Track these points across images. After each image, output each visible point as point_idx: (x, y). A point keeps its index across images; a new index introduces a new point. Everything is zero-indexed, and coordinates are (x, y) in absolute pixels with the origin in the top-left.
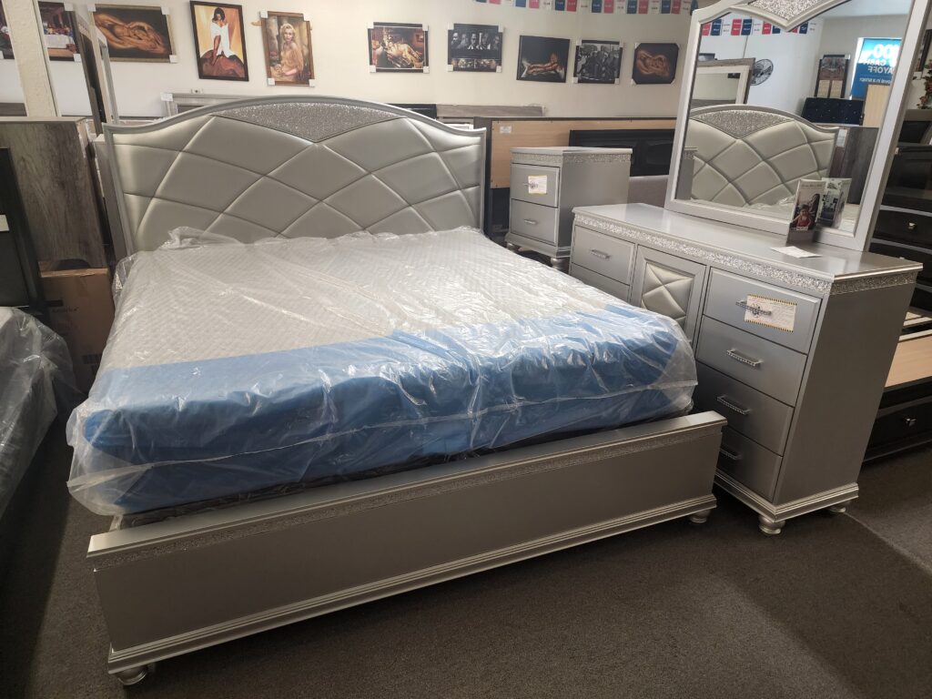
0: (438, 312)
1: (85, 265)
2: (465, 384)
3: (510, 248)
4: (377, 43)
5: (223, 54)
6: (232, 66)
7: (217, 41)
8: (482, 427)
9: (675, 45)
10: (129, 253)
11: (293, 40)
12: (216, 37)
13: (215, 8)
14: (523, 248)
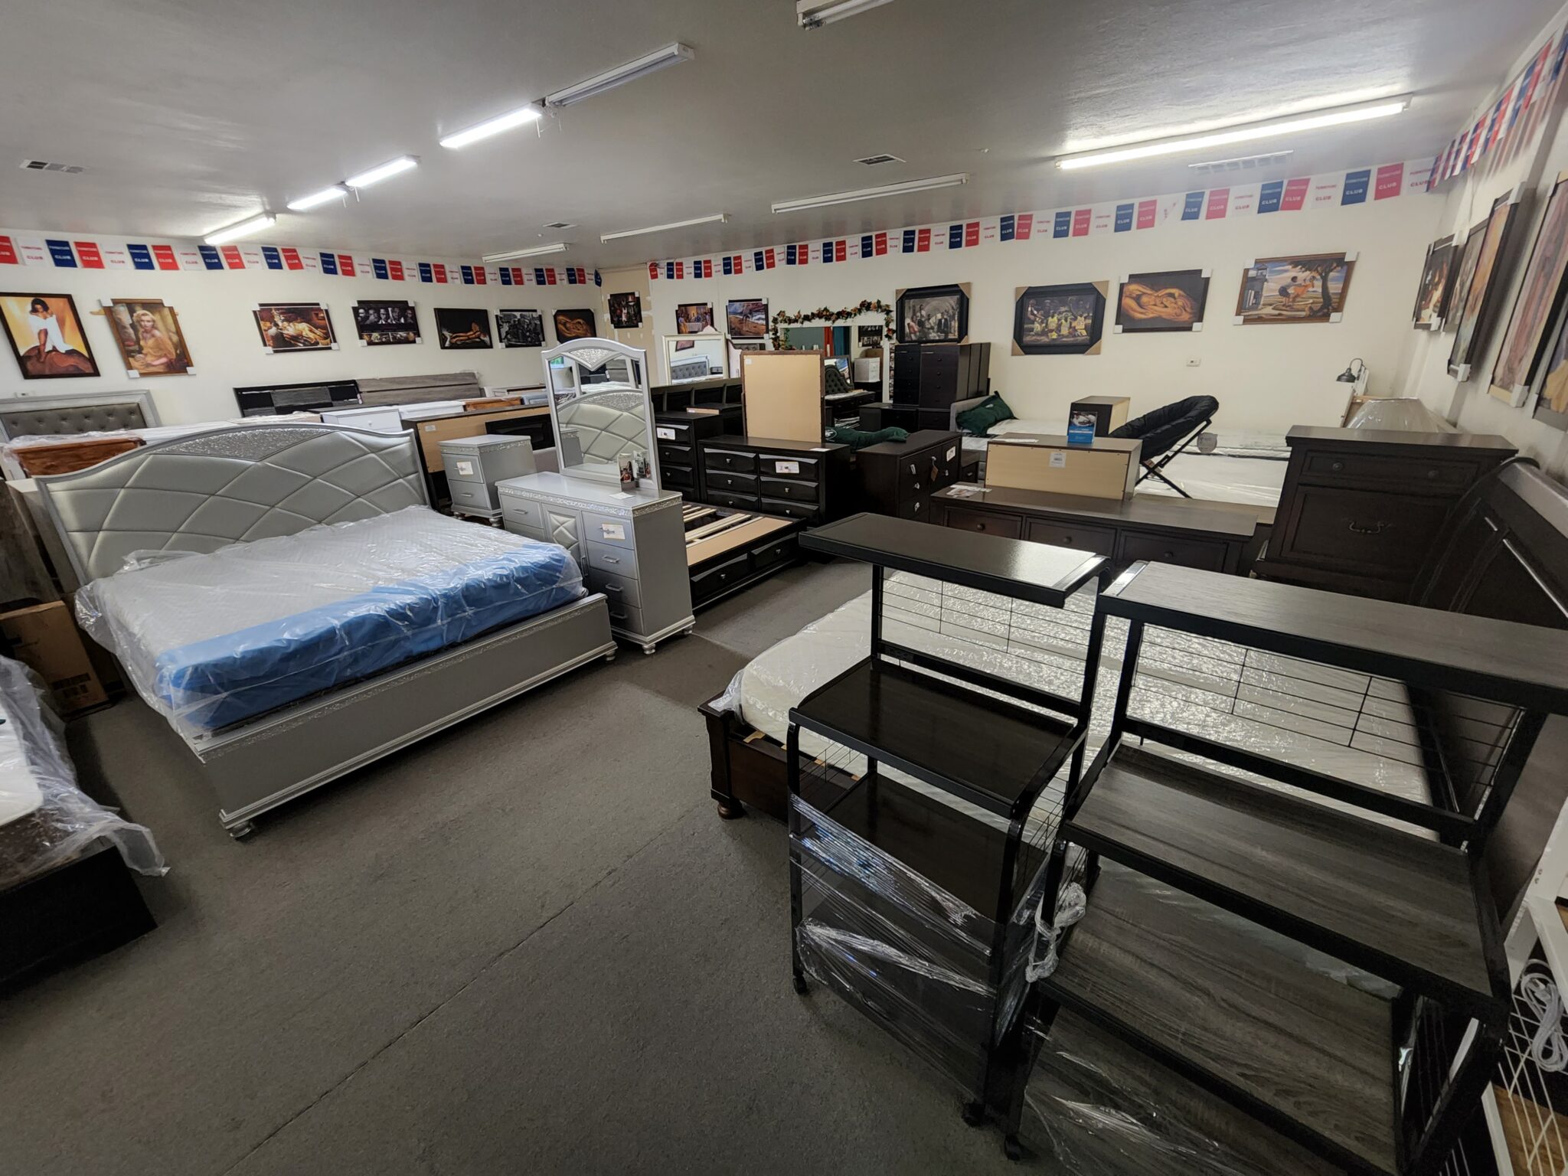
0: (403, 570)
1: (37, 602)
2: (431, 607)
3: (457, 516)
4: (268, 324)
5: (55, 349)
6: (72, 361)
7: (43, 336)
8: (448, 630)
9: (589, 310)
10: (82, 583)
11: (154, 327)
12: (39, 334)
13: (32, 299)
14: (468, 515)
